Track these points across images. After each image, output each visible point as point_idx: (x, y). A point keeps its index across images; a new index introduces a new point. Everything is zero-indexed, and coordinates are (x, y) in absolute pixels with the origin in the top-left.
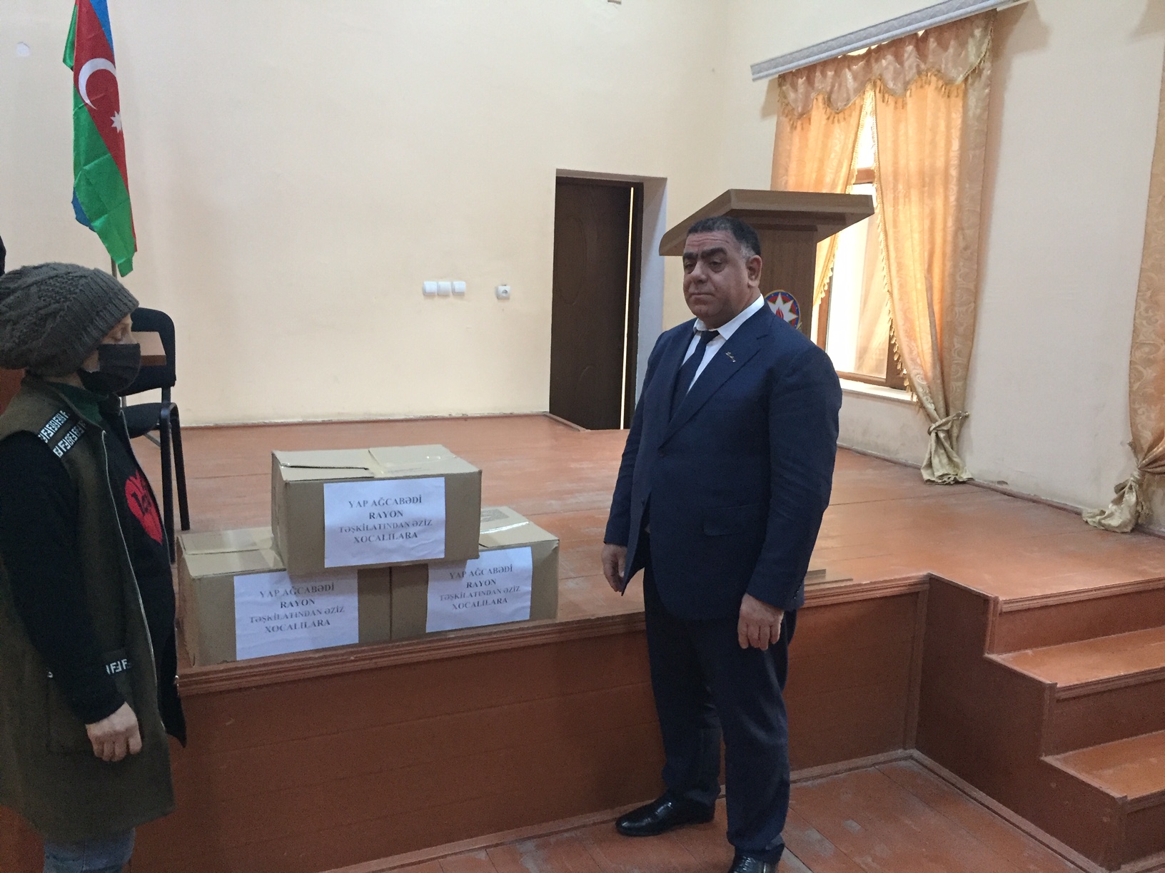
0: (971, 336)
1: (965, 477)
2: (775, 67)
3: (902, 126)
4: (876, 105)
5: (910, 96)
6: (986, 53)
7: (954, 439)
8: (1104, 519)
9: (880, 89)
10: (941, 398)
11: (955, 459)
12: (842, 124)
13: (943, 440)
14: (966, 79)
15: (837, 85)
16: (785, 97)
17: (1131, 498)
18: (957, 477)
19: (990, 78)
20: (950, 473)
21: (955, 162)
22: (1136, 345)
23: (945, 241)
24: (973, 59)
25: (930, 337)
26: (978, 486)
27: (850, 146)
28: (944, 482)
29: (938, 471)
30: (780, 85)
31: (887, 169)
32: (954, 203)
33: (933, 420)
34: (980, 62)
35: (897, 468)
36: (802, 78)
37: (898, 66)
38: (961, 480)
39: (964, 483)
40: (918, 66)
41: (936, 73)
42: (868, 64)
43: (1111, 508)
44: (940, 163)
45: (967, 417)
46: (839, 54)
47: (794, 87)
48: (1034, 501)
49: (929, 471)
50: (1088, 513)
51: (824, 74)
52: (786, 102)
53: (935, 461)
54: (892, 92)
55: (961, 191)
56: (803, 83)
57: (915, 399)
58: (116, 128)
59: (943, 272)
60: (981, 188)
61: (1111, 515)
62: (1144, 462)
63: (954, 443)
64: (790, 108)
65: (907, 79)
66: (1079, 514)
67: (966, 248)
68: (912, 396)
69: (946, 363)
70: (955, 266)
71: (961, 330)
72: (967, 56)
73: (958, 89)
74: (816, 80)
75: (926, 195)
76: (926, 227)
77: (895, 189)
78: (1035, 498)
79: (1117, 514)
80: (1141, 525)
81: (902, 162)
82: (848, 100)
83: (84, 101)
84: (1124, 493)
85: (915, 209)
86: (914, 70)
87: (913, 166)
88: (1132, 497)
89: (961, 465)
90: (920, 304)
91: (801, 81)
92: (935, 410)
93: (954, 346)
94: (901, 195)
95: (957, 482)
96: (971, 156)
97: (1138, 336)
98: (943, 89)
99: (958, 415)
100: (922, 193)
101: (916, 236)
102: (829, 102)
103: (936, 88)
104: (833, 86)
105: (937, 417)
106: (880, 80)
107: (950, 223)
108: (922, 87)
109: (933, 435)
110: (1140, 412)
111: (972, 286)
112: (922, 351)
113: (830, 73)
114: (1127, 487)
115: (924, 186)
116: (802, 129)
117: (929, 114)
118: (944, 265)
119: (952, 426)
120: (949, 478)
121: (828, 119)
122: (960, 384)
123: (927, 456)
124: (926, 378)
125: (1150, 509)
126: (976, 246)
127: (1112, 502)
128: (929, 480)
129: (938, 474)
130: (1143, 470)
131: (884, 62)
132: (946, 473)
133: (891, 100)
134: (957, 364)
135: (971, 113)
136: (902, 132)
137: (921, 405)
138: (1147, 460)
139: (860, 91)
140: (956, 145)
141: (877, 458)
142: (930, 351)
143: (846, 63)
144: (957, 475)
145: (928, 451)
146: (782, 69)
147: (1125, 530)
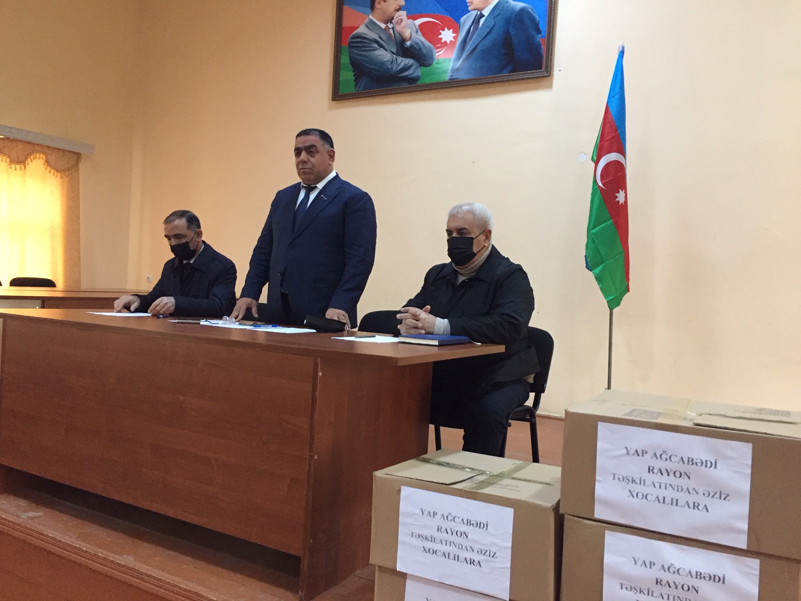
58: (618, 201)
83: (598, 185)
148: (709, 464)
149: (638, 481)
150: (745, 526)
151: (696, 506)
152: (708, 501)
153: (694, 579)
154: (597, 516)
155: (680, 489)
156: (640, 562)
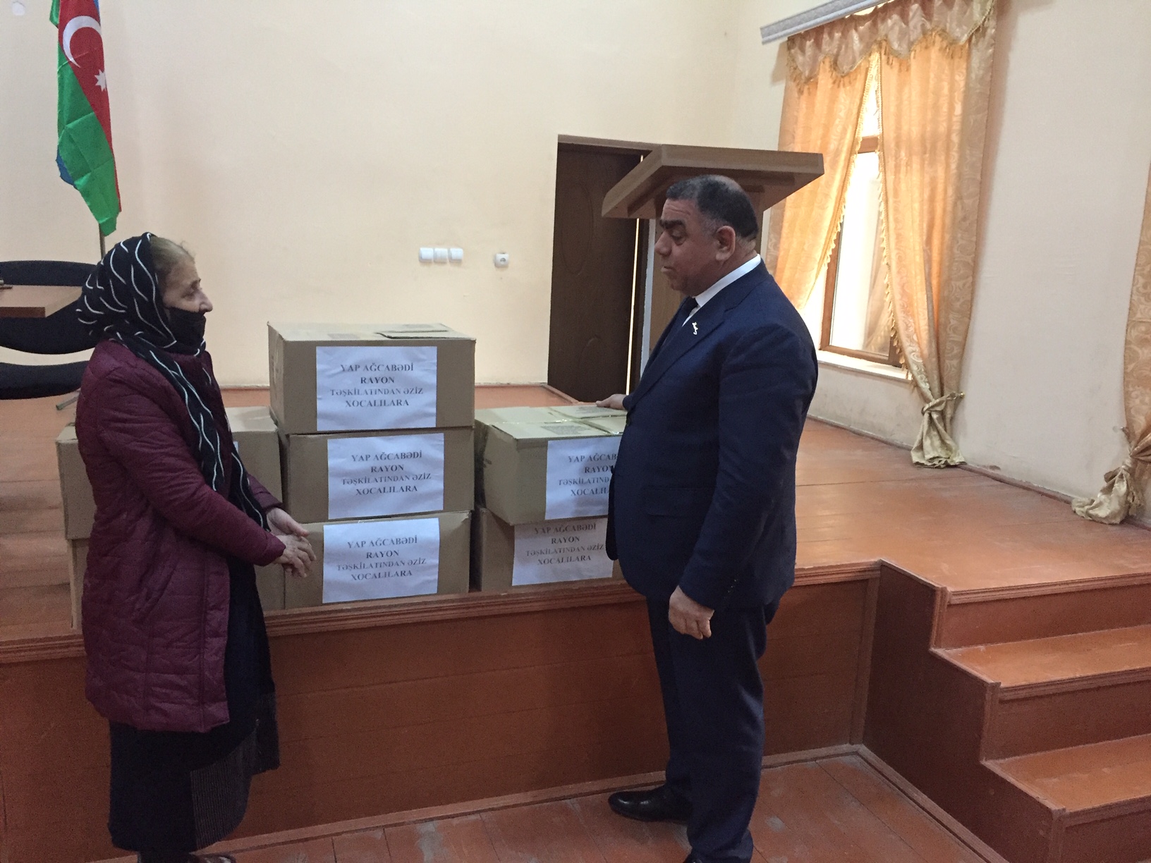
0: (969, 313)
1: (957, 460)
2: (784, 29)
3: (906, 90)
4: (881, 67)
5: (914, 58)
6: (990, 10)
7: (948, 421)
8: (1092, 509)
9: (885, 51)
10: (936, 377)
11: (948, 442)
12: (848, 88)
13: (936, 421)
14: (970, 40)
15: (844, 47)
16: (793, 60)
17: (1121, 488)
18: (949, 461)
19: (994, 37)
20: (942, 455)
21: (956, 127)
22: (1131, 324)
23: (944, 210)
24: (978, 17)
25: (926, 312)
26: (971, 470)
27: (855, 111)
28: (934, 465)
29: (929, 453)
30: (789, 49)
31: (890, 136)
32: (955, 171)
33: (927, 401)
34: (985, 20)
35: (890, 450)
36: (810, 40)
37: (904, 25)
38: (952, 464)
39: (955, 466)
40: (923, 25)
41: (940, 32)
42: (875, 24)
43: (1100, 497)
44: (942, 128)
45: (962, 397)
46: (846, 14)
47: (803, 51)
48: (1024, 488)
49: (920, 454)
50: (1078, 502)
51: (831, 35)
52: (795, 66)
53: (927, 443)
54: (897, 55)
55: (962, 157)
56: (810, 46)
57: (910, 378)
58: (100, 87)
59: (942, 244)
60: (982, 155)
61: (1100, 504)
62: (1136, 449)
63: (948, 425)
64: (798, 72)
65: (912, 39)
66: (1068, 502)
67: (964, 219)
68: (907, 375)
69: (941, 340)
70: (954, 238)
71: (957, 305)
72: (972, 14)
73: (962, 49)
74: (824, 42)
75: (926, 162)
76: (926, 196)
77: (897, 157)
78: (1026, 485)
79: (1106, 504)
80: (1132, 517)
81: (905, 128)
82: (854, 62)
83: (68, 59)
84: (1114, 483)
85: (916, 178)
86: (919, 30)
87: (915, 131)
88: (1121, 486)
89: (954, 448)
90: (919, 277)
91: (808, 43)
92: (930, 389)
93: (950, 323)
94: (903, 163)
95: (948, 466)
96: (972, 121)
97: (1135, 314)
98: (948, 50)
99: (952, 395)
100: (923, 160)
101: (916, 206)
102: (835, 65)
103: (940, 50)
104: (840, 48)
105: (931, 397)
106: (886, 40)
107: (950, 191)
108: (927, 48)
109: (926, 415)
110: (1133, 394)
111: (969, 259)
112: (919, 327)
113: (837, 35)
114: (1118, 476)
115: (925, 153)
116: (809, 93)
117: (932, 75)
118: (943, 237)
119: (946, 407)
120: (940, 461)
121: (834, 83)
122: (955, 362)
123: (919, 438)
124: (922, 356)
125: (1143, 500)
126: (976, 217)
127: (1101, 491)
128: (917, 463)
129: (928, 457)
130: (1136, 457)
131: (890, 22)
132: (937, 455)
133: (895, 63)
134: (953, 341)
135: (973, 76)
136: (905, 97)
137: (915, 384)
138: (1138, 447)
139: (867, 52)
140: (958, 109)
141: (873, 438)
142: (927, 327)
143: (853, 24)
144: (949, 458)
145: (920, 433)
146: (791, 31)
147: (1114, 521)
148: (407, 367)
149: (353, 392)
150: (434, 410)
151: (399, 403)
152: (407, 397)
153: (400, 460)
154: (319, 429)
155: (387, 392)
156: (357, 459)
